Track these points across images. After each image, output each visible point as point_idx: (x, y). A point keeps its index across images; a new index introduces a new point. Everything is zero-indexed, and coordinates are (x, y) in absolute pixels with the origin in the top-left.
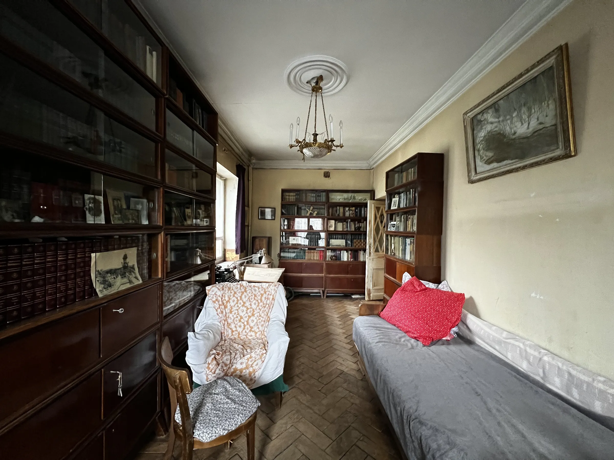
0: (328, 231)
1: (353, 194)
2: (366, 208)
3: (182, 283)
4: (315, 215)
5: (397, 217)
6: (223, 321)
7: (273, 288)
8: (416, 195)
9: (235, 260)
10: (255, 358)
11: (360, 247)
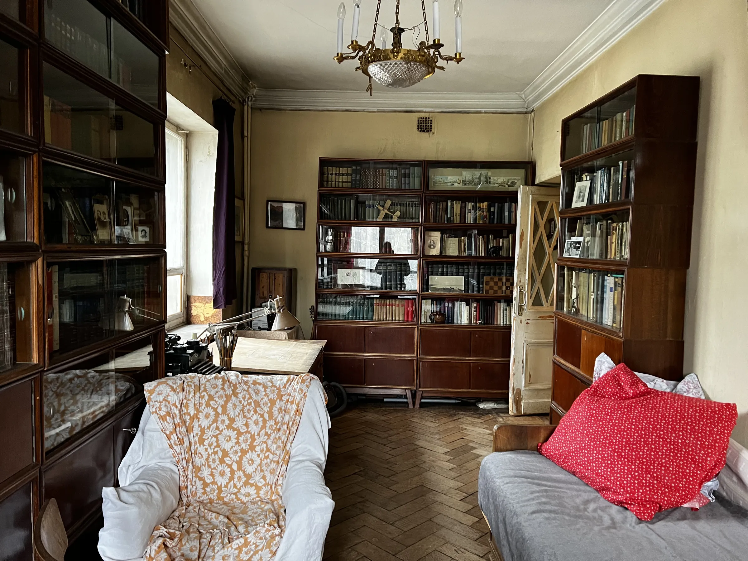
0: (425, 256)
1: (484, 172)
2: (513, 205)
3: (89, 375)
4: (395, 219)
5: (585, 227)
6: (184, 462)
7: (297, 387)
8: (632, 175)
9: (213, 321)
10: (257, 546)
11: (499, 292)
